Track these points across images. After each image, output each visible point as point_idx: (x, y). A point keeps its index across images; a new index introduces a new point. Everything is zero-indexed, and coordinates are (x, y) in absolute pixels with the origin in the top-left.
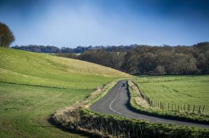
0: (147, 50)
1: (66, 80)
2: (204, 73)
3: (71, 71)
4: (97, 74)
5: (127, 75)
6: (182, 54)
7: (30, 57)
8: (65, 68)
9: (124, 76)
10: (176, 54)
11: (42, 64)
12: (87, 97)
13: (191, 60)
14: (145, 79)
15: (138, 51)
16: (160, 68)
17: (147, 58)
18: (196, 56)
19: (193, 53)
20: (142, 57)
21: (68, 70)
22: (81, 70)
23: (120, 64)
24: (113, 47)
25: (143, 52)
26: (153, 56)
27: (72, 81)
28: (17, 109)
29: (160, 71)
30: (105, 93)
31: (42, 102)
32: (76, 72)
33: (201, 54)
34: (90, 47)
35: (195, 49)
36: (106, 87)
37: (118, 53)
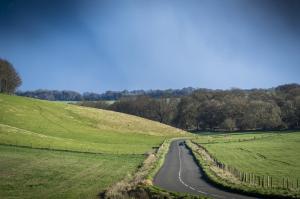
0: (210, 96)
1: (97, 141)
2: (293, 128)
3: (104, 127)
4: (141, 132)
5: (184, 132)
6: (260, 102)
7: (44, 108)
8: (94, 123)
9: (179, 133)
10: (253, 102)
11: (61, 118)
12: (140, 167)
13: (274, 110)
14: (209, 138)
15: (196, 98)
16: (230, 122)
17: (211, 108)
18: (280, 104)
19: (277, 100)
20: (203, 106)
21: (99, 125)
22: (117, 125)
23: (171, 117)
24: (158, 91)
25: (204, 99)
26: (219, 104)
27: (106, 142)
28: (46, 186)
29: (229, 126)
30: (162, 161)
31: (78, 175)
32: (110, 128)
33: (289, 102)
34: (124, 92)
35: (278, 94)
36: (159, 151)
37: (168, 100)
